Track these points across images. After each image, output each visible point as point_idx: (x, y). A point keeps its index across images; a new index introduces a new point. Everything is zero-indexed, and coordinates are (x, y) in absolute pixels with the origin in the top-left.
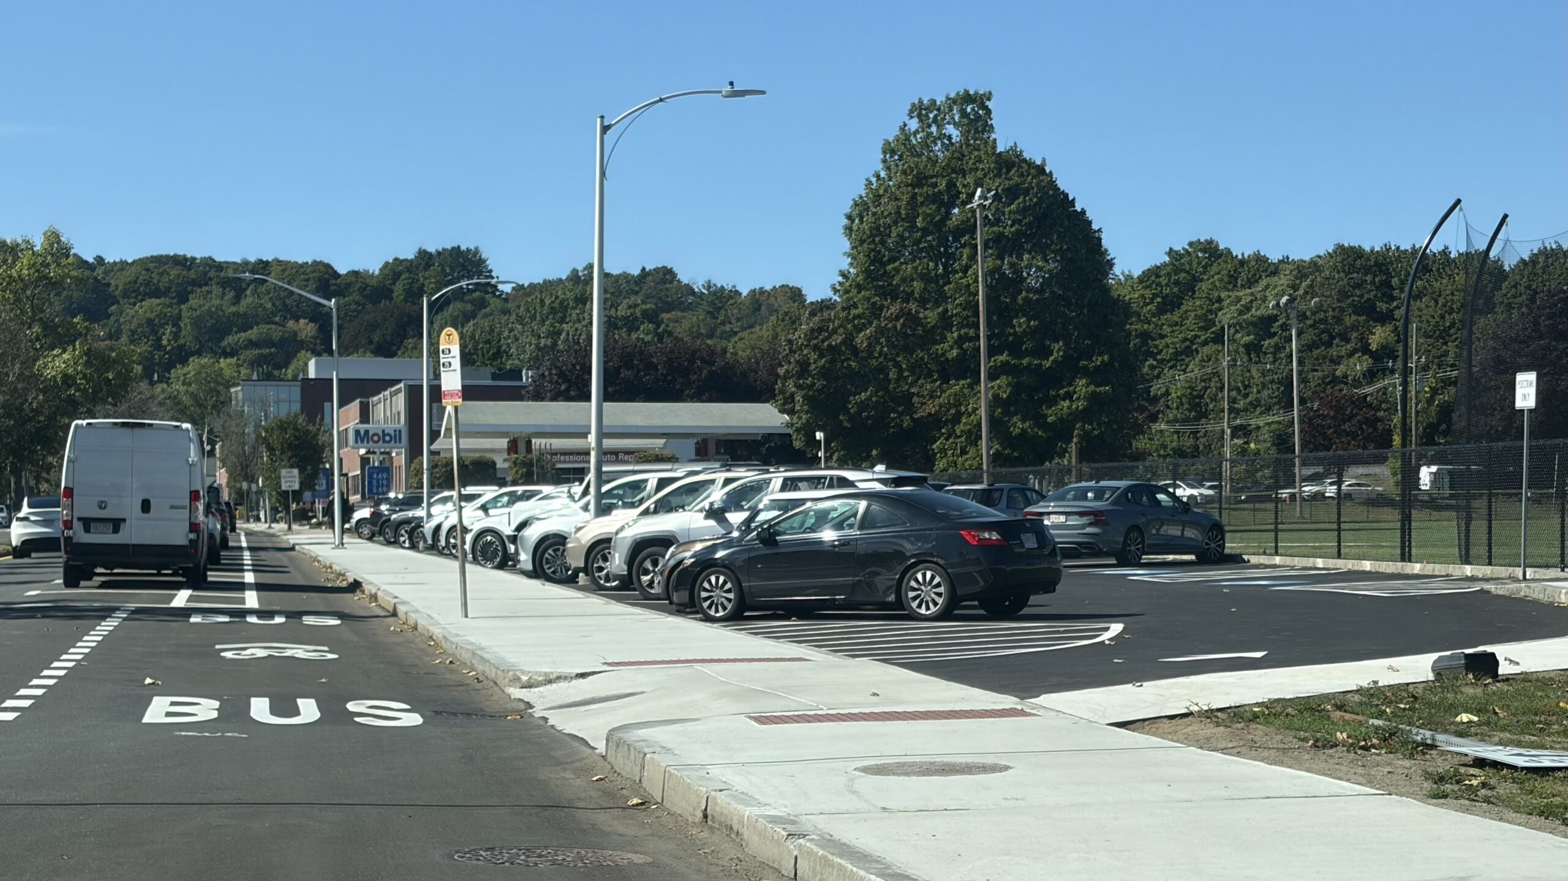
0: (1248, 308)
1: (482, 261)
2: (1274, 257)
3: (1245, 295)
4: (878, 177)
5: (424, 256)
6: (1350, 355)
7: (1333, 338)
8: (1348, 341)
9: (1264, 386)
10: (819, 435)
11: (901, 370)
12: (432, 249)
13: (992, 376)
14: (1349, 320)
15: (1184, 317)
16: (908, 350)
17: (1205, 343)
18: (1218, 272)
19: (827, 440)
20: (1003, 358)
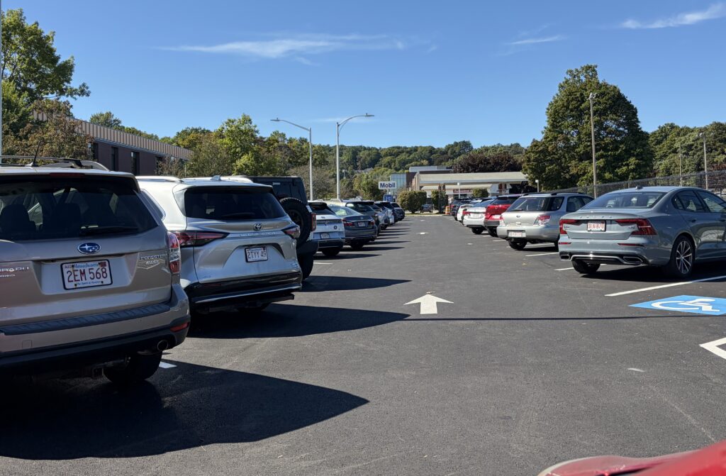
0: (684, 142)
1: (470, 144)
2: (691, 127)
3: (683, 139)
4: (557, 95)
5: (456, 144)
6: (719, 155)
7: (712, 150)
8: (717, 150)
9: (690, 165)
10: (537, 181)
11: (566, 158)
12: (458, 141)
13: (597, 159)
14: (718, 144)
15: (663, 146)
16: (568, 152)
17: (670, 153)
18: (674, 132)
19: (540, 183)
20: (601, 152)
